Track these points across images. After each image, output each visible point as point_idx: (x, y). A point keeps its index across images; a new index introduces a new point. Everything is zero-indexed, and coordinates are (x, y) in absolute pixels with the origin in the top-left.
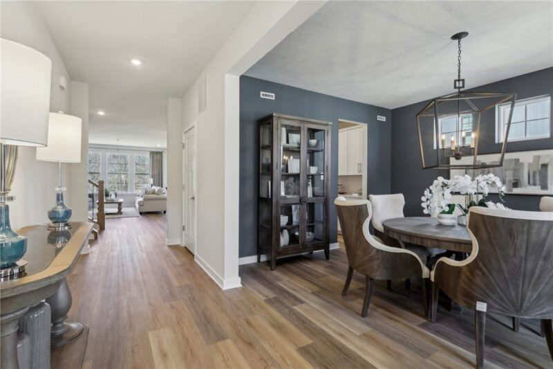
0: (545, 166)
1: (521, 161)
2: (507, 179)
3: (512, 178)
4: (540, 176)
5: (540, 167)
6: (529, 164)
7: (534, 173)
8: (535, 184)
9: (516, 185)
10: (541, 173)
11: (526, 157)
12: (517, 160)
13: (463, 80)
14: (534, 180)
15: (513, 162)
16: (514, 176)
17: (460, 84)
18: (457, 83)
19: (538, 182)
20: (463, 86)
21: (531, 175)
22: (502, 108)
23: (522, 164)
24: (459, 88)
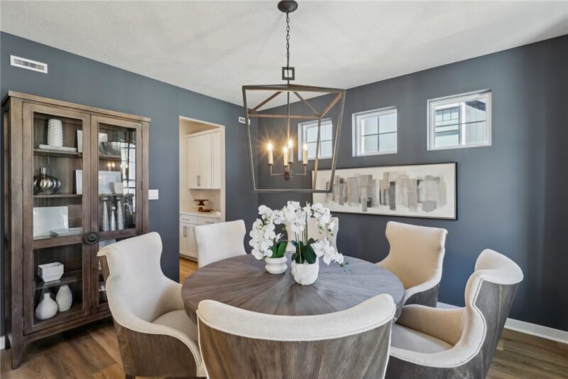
0: (393, 184)
1: (373, 178)
2: (362, 197)
3: (366, 197)
4: (390, 195)
5: (389, 185)
6: (380, 181)
7: (385, 192)
8: (385, 204)
9: (370, 204)
10: (390, 191)
11: (378, 173)
12: (370, 176)
13: (293, 69)
14: (385, 200)
15: (367, 178)
16: (368, 194)
17: (289, 74)
18: (286, 71)
19: (387, 202)
20: (293, 78)
21: (382, 193)
22: (358, 117)
23: (374, 180)
24: (288, 79)
